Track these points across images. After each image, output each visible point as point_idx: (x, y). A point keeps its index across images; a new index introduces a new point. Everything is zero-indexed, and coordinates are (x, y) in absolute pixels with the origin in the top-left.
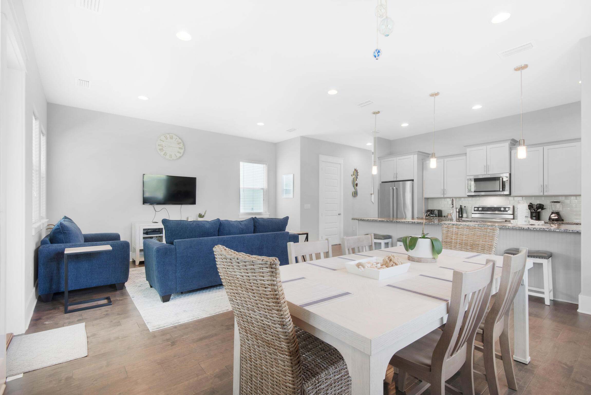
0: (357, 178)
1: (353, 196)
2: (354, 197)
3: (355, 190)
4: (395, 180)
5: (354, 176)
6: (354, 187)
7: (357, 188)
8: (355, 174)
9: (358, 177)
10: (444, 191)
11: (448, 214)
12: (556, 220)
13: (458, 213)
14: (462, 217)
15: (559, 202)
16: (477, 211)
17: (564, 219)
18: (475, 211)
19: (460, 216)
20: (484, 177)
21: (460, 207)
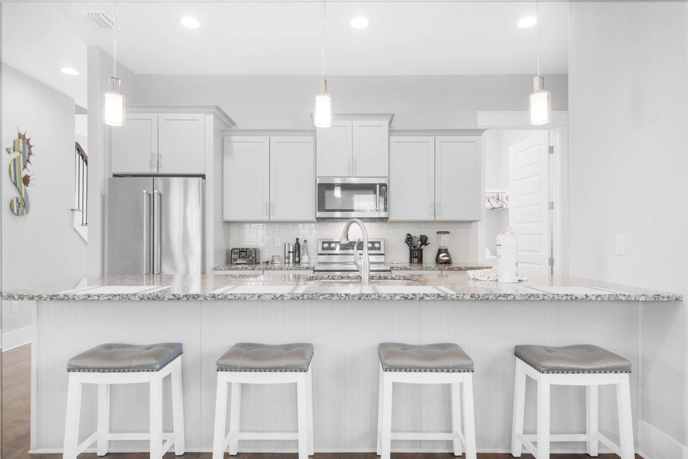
0: (28, 161)
1: (12, 211)
2: (18, 215)
3: (21, 194)
4: (154, 171)
5: (16, 155)
6: (16, 185)
7: (29, 189)
8: (21, 150)
9: (31, 158)
10: (270, 207)
11: (274, 256)
12: (448, 262)
13: (292, 254)
14: (299, 262)
15: (448, 233)
16: (327, 249)
17: (453, 261)
18: (323, 249)
19: (296, 260)
20: (348, 181)
21: (296, 243)
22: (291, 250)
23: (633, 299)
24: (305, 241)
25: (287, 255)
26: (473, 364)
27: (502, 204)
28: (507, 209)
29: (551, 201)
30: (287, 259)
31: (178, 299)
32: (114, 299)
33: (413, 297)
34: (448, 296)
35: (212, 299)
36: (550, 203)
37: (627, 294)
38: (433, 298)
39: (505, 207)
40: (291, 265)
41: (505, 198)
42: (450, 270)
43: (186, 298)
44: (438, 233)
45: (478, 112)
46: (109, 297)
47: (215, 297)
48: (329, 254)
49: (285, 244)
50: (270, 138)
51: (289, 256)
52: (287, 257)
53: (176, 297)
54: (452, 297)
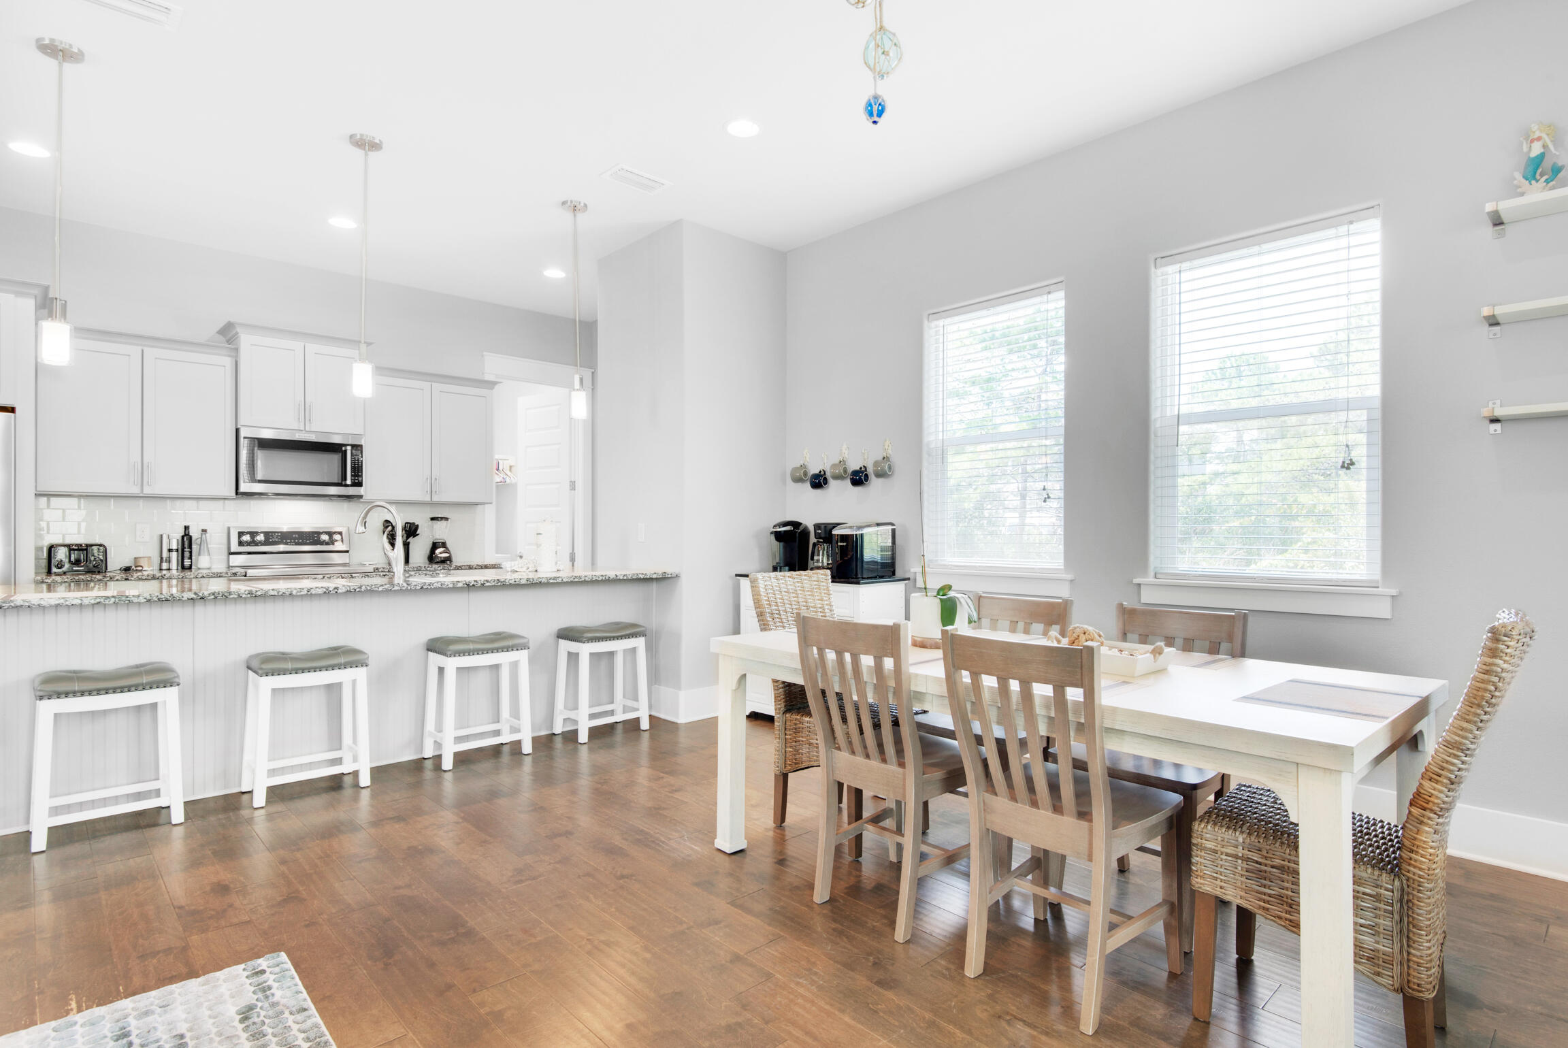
10: (142, 471)
11: (140, 558)
12: (444, 561)
13: (176, 553)
14: (190, 568)
15: (447, 519)
16: (249, 544)
17: (454, 559)
18: (241, 544)
19: (185, 563)
20: (297, 437)
21: (183, 534)
22: (174, 547)
23: (648, 577)
24: (204, 531)
25: (165, 554)
26: (528, 642)
27: (505, 477)
28: (514, 486)
29: (573, 480)
30: (166, 562)
31: (202, 598)
32: (107, 602)
33: (475, 583)
34: (507, 581)
35: (249, 595)
36: (571, 482)
37: (644, 573)
38: (493, 584)
39: (508, 481)
40: (174, 572)
41: (508, 468)
42: (458, 569)
43: (213, 597)
44: (433, 519)
45: (485, 353)
46: (98, 600)
47: (252, 594)
48: (249, 553)
49: (161, 536)
50: (143, 351)
51: (169, 557)
52: (164, 559)
53: (199, 596)
54: (510, 582)
